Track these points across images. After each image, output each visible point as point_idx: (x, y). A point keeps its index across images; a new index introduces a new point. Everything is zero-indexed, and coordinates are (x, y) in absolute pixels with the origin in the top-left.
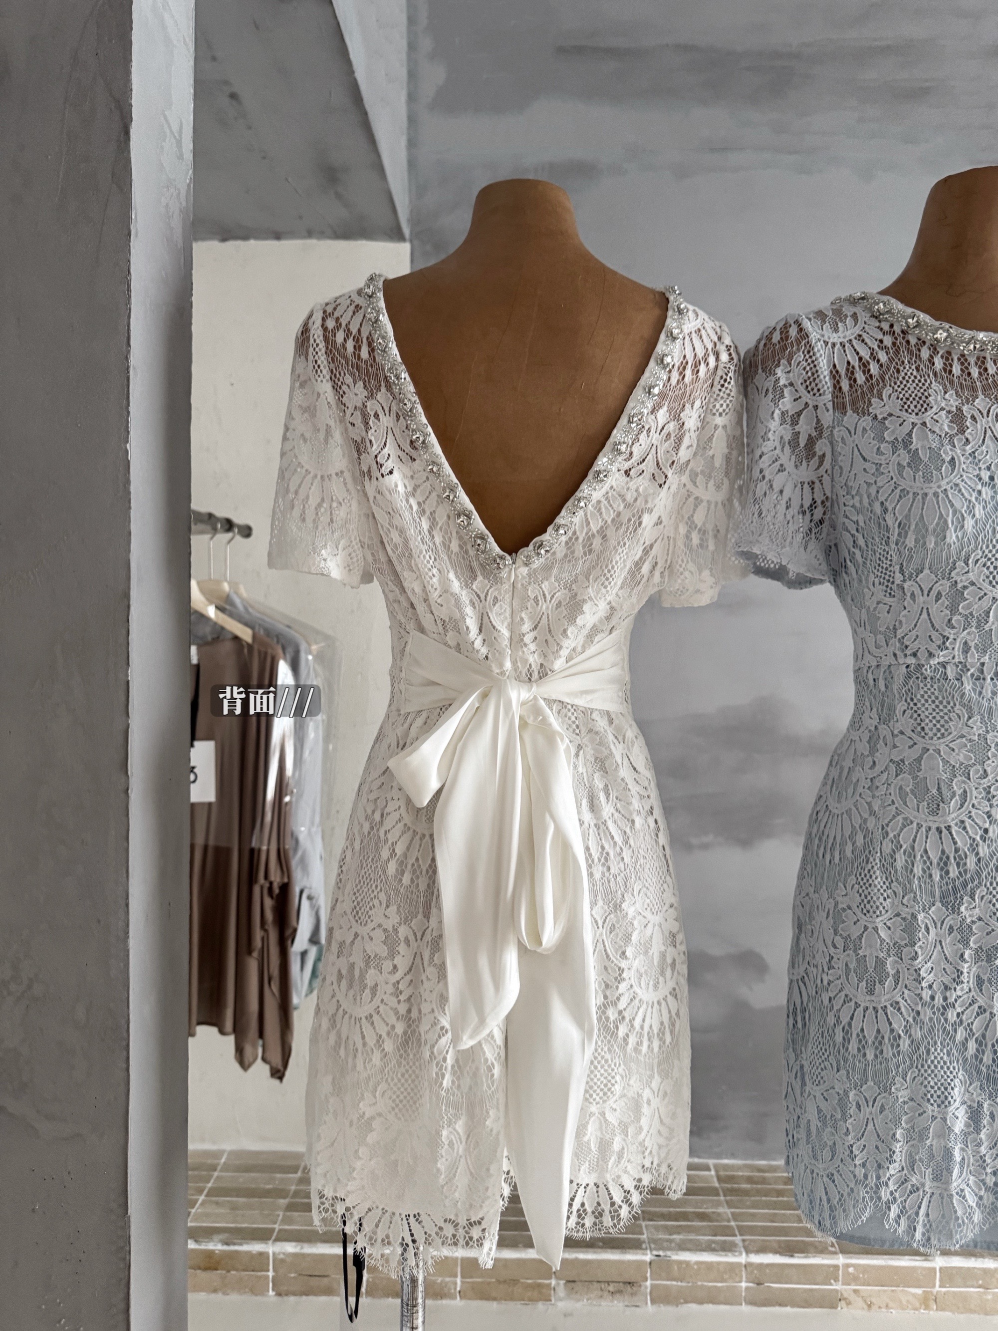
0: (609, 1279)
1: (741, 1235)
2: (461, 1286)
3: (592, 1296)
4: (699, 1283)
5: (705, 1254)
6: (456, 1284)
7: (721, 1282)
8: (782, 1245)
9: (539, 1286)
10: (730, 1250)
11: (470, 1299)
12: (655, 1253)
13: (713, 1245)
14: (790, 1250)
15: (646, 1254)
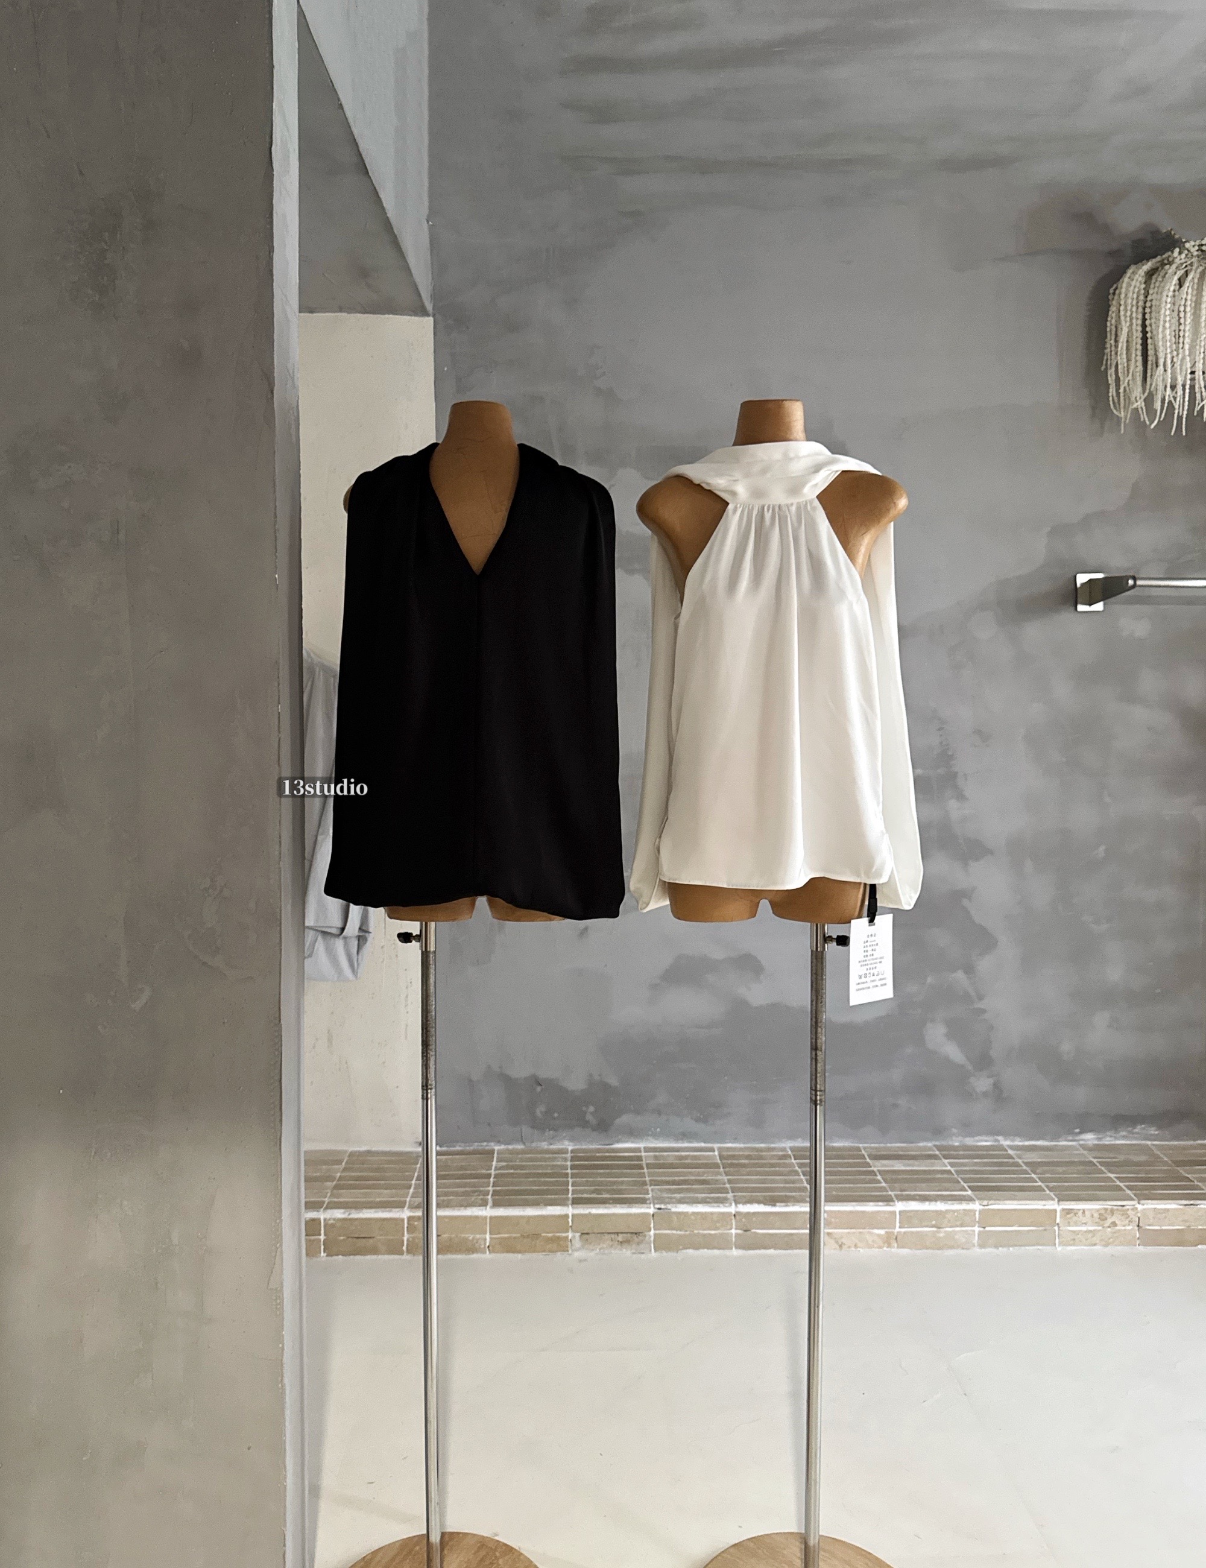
0: (620, 1231)
1: (733, 1192)
2: (490, 1242)
3: (605, 1246)
4: (696, 1232)
5: (699, 1205)
6: (485, 1239)
7: (715, 1230)
8: (768, 1198)
9: (559, 1238)
10: (722, 1203)
11: (497, 1252)
12: (658, 1206)
13: (708, 1200)
14: (773, 1201)
15: (650, 1208)
